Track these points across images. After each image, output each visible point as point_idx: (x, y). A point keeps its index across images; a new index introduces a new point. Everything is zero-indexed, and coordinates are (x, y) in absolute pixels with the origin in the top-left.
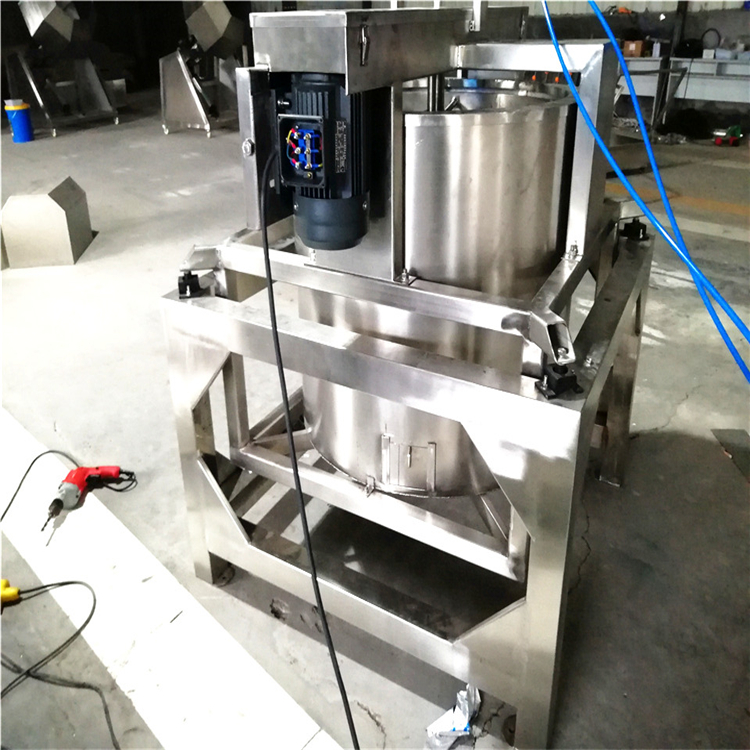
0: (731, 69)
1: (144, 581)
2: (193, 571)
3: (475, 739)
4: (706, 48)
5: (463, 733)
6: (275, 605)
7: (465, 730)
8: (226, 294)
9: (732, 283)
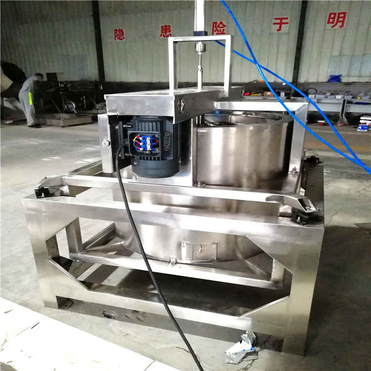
0: (323, 101)
1: (6, 313)
2: (43, 304)
3: (257, 352)
4: (310, 94)
5: (250, 351)
6: (106, 313)
7: (251, 349)
8: (69, 194)
9: (346, 172)
